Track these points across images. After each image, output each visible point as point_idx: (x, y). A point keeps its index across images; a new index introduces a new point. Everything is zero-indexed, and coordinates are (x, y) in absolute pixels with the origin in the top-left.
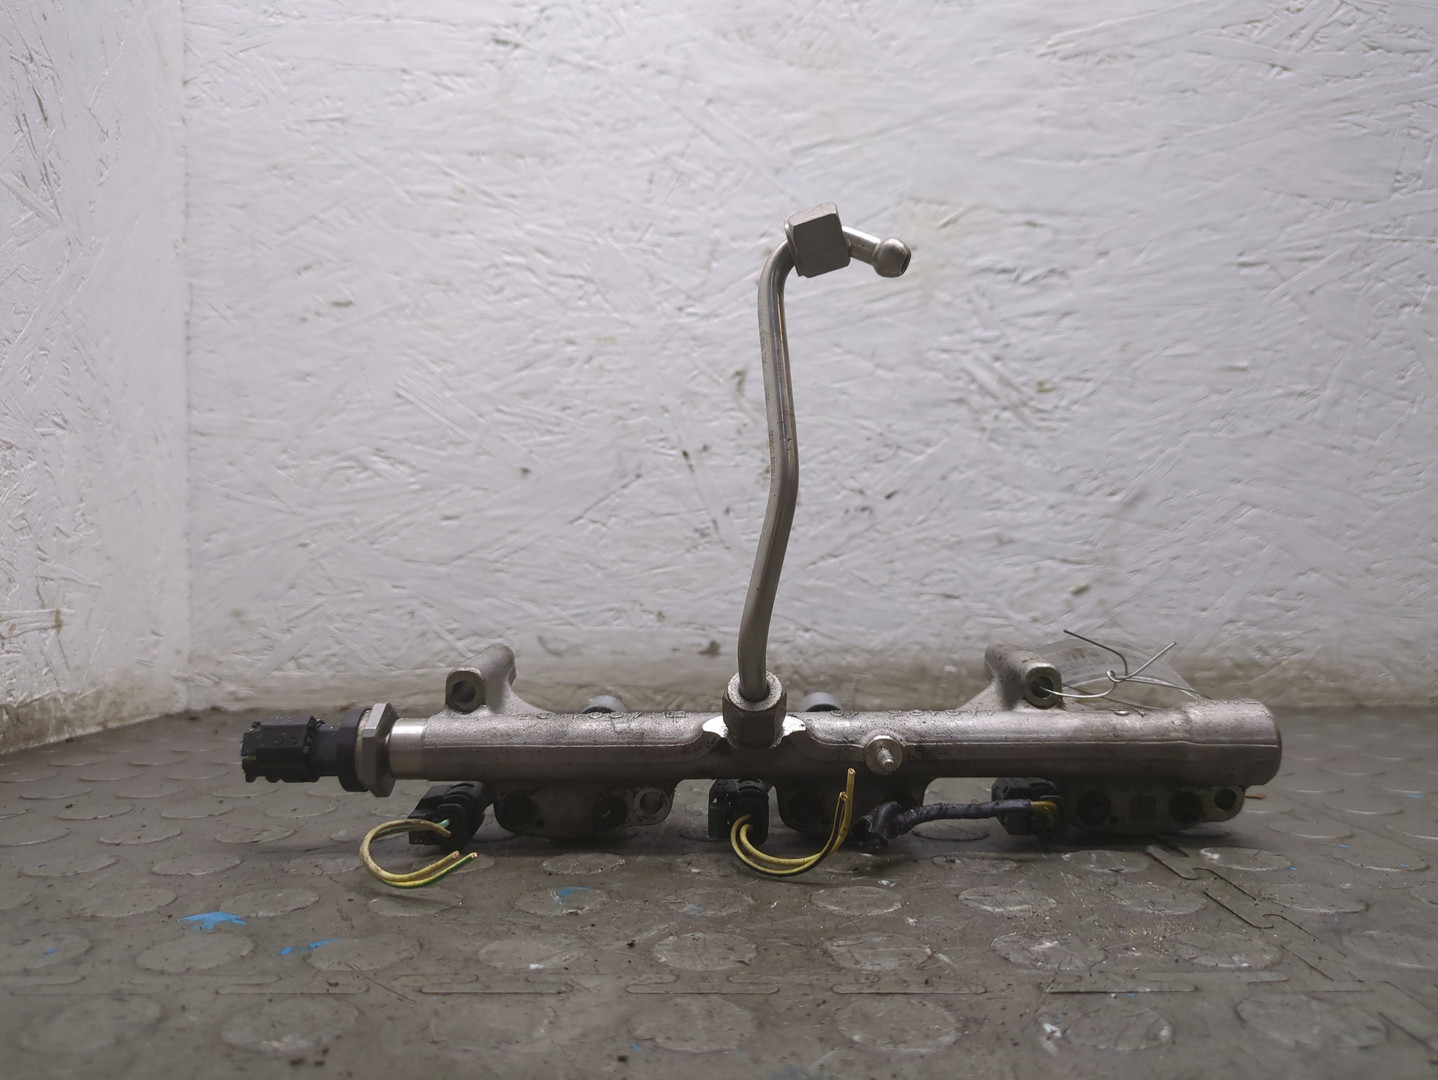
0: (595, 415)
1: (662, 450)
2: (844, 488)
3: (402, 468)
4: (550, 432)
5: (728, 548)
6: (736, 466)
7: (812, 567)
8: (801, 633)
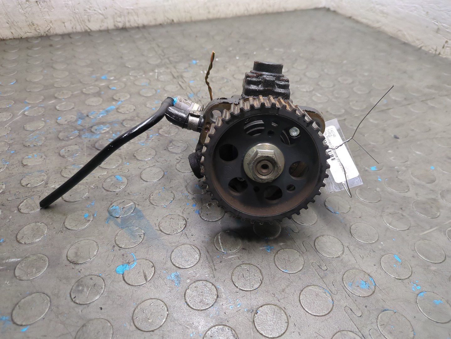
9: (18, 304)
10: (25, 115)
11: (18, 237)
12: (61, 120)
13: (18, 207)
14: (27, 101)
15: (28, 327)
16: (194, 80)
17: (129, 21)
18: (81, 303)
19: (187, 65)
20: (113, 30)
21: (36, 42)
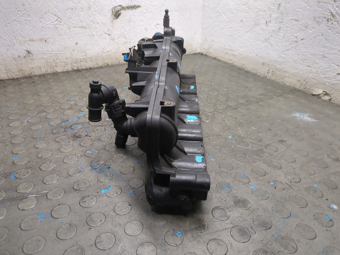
0: (253, 10)
1: (263, 20)
2: (293, 35)
3: (226, 17)
4: (246, 13)
5: (270, 44)
6: (274, 26)
7: (283, 52)
8: (278, 65)
9: (53, 210)
10: (29, 122)
11: (44, 181)
12: (52, 123)
13: (40, 168)
14: (27, 114)
15: (61, 218)
16: (127, 98)
17: (81, 66)
18: (86, 207)
19: (121, 90)
20: (71, 71)
21: (23, 80)
